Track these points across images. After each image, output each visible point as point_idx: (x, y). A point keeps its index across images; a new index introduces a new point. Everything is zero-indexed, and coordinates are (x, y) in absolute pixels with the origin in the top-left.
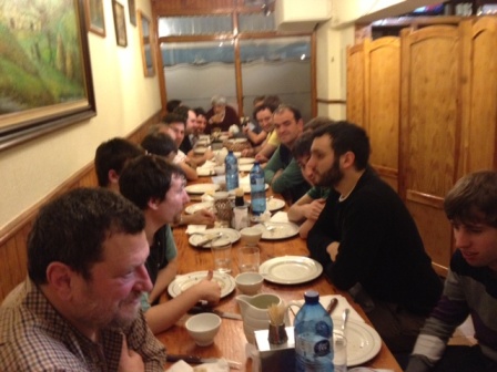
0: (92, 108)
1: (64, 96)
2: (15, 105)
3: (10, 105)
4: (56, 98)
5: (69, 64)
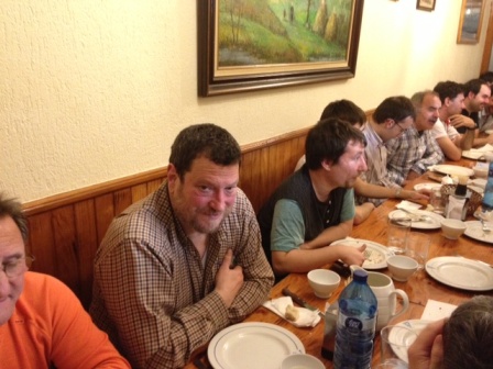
1: (315, 56)
2: (253, 59)
3: (247, 59)
4: (305, 57)
5: (330, 25)
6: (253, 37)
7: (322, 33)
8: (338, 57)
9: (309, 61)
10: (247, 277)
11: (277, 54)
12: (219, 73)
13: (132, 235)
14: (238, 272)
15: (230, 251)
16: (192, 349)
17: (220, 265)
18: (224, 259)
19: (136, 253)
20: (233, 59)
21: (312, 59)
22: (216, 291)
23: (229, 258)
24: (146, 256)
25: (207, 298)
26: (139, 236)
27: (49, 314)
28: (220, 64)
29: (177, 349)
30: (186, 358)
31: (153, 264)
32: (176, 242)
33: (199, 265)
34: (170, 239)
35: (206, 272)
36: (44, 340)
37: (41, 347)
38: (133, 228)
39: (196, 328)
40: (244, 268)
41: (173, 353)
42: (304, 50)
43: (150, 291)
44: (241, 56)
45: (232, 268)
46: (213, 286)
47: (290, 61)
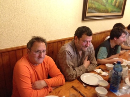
0: (122, 15)
1: (113, 11)
2: (96, 12)
3: (95, 12)
4: (110, 12)
5: (117, 4)
6: (97, 6)
7: (115, 6)
8: (119, 12)
9: (111, 13)
10: (91, 63)
11: (102, 11)
12: (87, 15)
13: (66, 49)
14: (89, 61)
15: (87, 57)
16: (77, 76)
17: (85, 59)
18: (86, 58)
19: (67, 53)
20: (91, 11)
21: (112, 12)
22: (83, 65)
23: (87, 58)
24: (69, 54)
25: (81, 66)
26: (68, 50)
27: (49, 64)
28: (88, 13)
29: (74, 75)
30: (76, 78)
31: (70, 56)
32: (75, 52)
33: (80, 59)
34: (74, 52)
35: (81, 60)
36: (47, 69)
37: (47, 70)
38: (66, 48)
39: (78, 72)
40: (90, 61)
41: (73, 76)
42: (110, 10)
43: (69, 62)
44: (93, 11)
45: (87, 60)
46: (83, 64)
47: (106, 12)
